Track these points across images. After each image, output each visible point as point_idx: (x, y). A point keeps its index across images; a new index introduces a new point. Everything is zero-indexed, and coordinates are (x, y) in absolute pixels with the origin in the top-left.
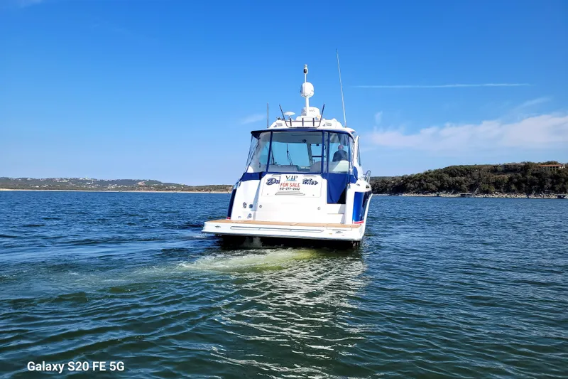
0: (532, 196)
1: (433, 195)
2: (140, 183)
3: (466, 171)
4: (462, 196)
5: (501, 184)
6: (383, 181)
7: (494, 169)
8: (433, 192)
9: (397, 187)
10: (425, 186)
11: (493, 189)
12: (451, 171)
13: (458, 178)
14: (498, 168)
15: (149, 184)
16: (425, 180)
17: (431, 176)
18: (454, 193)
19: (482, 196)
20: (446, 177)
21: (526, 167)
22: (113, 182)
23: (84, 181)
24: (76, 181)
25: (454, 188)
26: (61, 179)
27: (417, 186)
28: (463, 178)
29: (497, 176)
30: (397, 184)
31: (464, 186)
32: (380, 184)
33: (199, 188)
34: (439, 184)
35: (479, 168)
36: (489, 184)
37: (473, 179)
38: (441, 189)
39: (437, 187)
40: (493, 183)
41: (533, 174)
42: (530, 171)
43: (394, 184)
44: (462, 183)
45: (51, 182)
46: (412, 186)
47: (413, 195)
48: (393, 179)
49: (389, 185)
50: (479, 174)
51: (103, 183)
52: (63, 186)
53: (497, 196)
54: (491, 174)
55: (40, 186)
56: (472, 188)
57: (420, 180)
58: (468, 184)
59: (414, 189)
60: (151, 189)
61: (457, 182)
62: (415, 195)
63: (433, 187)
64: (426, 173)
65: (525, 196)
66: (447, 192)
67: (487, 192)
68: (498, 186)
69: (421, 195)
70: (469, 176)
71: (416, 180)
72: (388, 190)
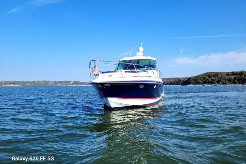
0: (244, 85)
1: (202, 85)
2: (71, 82)
3: (215, 75)
4: (215, 85)
5: (231, 80)
6: (178, 80)
7: (228, 74)
8: (201, 84)
9: (184, 82)
10: (198, 82)
11: (227, 82)
12: (209, 75)
13: (212, 78)
14: (230, 74)
15: (76, 82)
16: (198, 79)
17: (200, 77)
18: (211, 84)
19: (223, 85)
20: (207, 77)
21: (241, 73)
22: (60, 82)
23: (48, 82)
24: (45, 82)
25: (211, 82)
26: (39, 81)
27: (194, 81)
28: (214, 78)
29: (229, 77)
30: (184, 81)
31: (215, 81)
32: (177, 81)
34: (204, 81)
35: (221, 73)
36: (226, 80)
37: (219, 78)
38: (205, 82)
39: (203, 82)
40: (228, 80)
41: (244, 76)
42: (243, 74)
44: (214, 80)
46: (192, 82)
47: (193, 85)
48: (182, 78)
49: (181, 81)
50: (221, 76)
51: (56, 83)
52: (40, 84)
53: (229, 85)
54: (227, 76)
55: (30, 84)
56: (218, 82)
57: (196, 79)
58: (216, 80)
59: (193, 83)
60: (77, 85)
61: (212, 80)
62: (194, 85)
63: (202, 82)
64: (198, 76)
65: (242, 85)
66: (207, 84)
67: (225, 84)
68: (229, 81)
69: (196, 85)
70: (217, 77)
71: (194, 79)
72: (181, 83)
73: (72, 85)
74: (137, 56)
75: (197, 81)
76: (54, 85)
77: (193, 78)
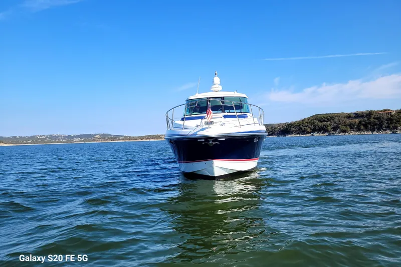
0: (375, 133)
1: (309, 135)
2: (97, 136)
3: (330, 118)
4: (329, 135)
5: (354, 126)
6: (272, 128)
7: (349, 116)
8: (309, 133)
9: (282, 131)
10: (303, 130)
11: (349, 129)
12: (321, 118)
13: (325, 123)
14: (352, 115)
15: (104, 136)
16: (302, 125)
17: (307, 123)
18: (323, 133)
19: (342, 134)
20: (317, 122)
21: (369, 114)
22: (77, 136)
24: (51, 137)
25: (323, 130)
26: (41, 136)
27: (297, 129)
28: (328, 123)
29: (351, 121)
30: (282, 129)
31: (329, 128)
32: (270, 129)
33: (141, 138)
34: (312, 127)
35: (338, 115)
36: (346, 126)
37: (335, 123)
38: (314, 130)
39: (311, 129)
40: (349, 125)
41: (374, 118)
42: (373, 116)
43: (280, 129)
44: (328, 126)
45: (33, 139)
46: (294, 129)
47: (295, 136)
48: (279, 125)
49: (276, 130)
50: (339, 120)
51: (70, 138)
52: (43, 140)
53: (352, 134)
54: (347, 119)
55: (27, 141)
56: (335, 129)
57: (299, 126)
58: (332, 126)
59: (295, 132)
60: (106, 140)
61: (324, 125)
62: (297, 135)
63: (309, 130)
64: (303, 121)
65: (371, 133)
66: (318, 133)
67: (345, 131)
68: (352, 127)
69: (301, 135)
70: (332, 121)
71: (296, 126)
72: (276, 133)
73: (98, 141)
74: (213, 91)
75: (301, 128)
76: (67, 141)
77: (295, 123)
